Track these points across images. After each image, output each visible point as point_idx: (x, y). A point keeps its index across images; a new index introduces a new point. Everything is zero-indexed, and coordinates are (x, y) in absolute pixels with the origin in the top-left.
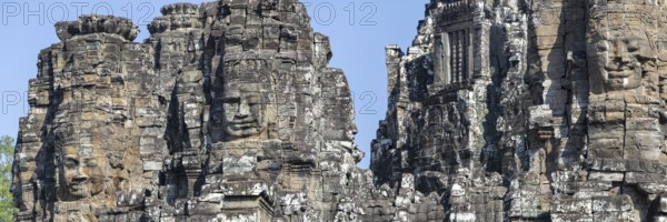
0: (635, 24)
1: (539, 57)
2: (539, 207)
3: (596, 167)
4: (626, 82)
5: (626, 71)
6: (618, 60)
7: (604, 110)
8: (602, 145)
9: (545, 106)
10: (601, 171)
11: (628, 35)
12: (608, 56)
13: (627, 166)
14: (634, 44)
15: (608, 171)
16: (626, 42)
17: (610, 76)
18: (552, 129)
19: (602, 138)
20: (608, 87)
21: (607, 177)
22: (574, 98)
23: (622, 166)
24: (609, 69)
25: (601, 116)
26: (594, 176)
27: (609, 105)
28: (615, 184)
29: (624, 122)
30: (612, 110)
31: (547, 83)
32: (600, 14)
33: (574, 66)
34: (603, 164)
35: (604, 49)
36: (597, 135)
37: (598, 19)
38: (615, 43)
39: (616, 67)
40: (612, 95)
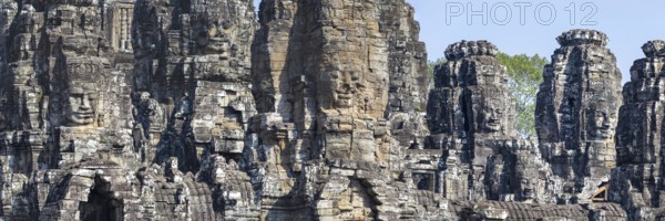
0: (357, 60)
1: (271, 76)
3: (337, 164)
4: (350, 102)
5: (350, 95)
6: (346, 86)
7: (339, 123)
8: (336, 148)
10: (340, 168)
11: (353, 68)
12: (339, 81)
13: (358, 165)
14: (356, 75)
15: (345, 168)
16: (352, 73)
17: (339, 97)
18: (286, 131)
19: (336, 143)
21: (344, 172)
22: (306, 110)
23: (354, 165)
24: (338, 92)
25: (335, 126)
26: (334, 171)
27: (342, 119)
28: (349, 177)
29: (351, 132)
30: (344, 123)
31: (278, 97)
32: (333, 50)
34: (341, 163)
35: (336, 77)
36: (331, 140)
37: (331, 55)
38: (343, 73)
39: (344, 91)
40: (344, 111)
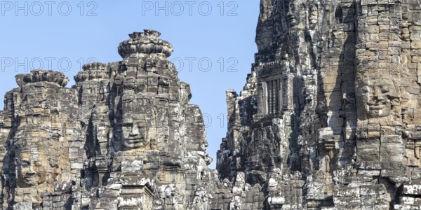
2: (326, 193)
9: (329, 128)
20: (370, 116)
33: (348, 103)
